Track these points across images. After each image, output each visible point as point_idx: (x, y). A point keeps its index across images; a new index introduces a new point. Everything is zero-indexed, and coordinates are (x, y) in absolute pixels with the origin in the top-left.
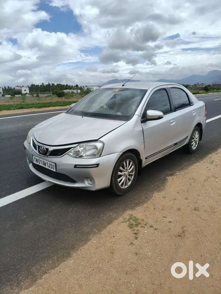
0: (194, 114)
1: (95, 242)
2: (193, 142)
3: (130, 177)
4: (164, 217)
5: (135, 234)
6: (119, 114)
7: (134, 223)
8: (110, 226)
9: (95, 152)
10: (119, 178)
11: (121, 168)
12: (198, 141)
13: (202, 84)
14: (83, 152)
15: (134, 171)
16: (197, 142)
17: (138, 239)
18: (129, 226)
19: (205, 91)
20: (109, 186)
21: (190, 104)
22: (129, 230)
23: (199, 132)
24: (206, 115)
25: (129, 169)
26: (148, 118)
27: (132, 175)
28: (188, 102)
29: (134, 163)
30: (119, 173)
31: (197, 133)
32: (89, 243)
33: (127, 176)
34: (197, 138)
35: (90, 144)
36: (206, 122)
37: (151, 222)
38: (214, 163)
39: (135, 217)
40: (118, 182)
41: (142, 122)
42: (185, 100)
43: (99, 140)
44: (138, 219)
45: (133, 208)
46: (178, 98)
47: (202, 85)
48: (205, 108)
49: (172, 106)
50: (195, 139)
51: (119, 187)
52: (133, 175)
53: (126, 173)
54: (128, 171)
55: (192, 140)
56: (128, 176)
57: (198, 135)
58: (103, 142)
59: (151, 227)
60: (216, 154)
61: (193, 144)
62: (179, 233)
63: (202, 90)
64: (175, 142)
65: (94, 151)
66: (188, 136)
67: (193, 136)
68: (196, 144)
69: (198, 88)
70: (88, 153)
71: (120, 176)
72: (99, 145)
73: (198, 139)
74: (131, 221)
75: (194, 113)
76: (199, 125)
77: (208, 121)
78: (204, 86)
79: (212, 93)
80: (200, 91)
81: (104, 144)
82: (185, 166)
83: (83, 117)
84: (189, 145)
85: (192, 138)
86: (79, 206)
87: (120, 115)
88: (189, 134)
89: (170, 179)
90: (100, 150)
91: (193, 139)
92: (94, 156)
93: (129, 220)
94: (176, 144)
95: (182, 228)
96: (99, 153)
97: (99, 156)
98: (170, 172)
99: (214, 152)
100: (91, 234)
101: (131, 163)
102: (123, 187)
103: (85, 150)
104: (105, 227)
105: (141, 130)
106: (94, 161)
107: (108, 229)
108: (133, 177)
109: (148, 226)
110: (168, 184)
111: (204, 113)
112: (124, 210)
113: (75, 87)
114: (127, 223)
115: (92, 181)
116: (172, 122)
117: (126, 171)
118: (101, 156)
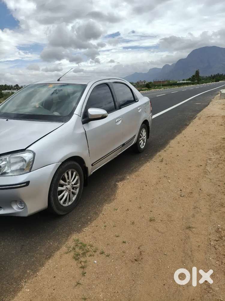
0: (139, 111)
1: (29, 290)
2: (140, 141)
3: (74, 191)
4: (117, 237)
5: (83, 267)
6: (56, 114)
7: (81, 252)
8: (50, 261)
9: (24, 165)
10: (59, 195)
11: (62, 182)
12: (146, 139)
13: (145, 81)
14: (7, 167)
15: (79, 182)
16: (145, 141)
17: (85, 275)
18: (74, 258)
19: (147, 88)
20: (47, 207)
21: (135, 100)
22: (74, 263)
23: (146, 129)
24: (151, 111)
25: (73, 181)
26: (90, 117)
27: (76, 188)
28: (133, 99)
29: (79, 173)
30: (60, 188)
31: (144, 130)
32: (19, 294)
33: (70, 190)
34: (144, 137)
35: (15, 156)
36: (153, 118)
37: (101, 247)
38: (164, 162)
39: (81, 243)
40: (59, 199)
41: (84, 123)
42: (130, 96)
43: (27, 149)
44: (85, 246)
45: (79, 230)
46: (122, 95)
47: (144, 83)
48: (150, 104)
49: (117, 104)
50: (143, 137)
51: (61, 205)
52: (78, 187)
53: (69, 186)
54: (71, 184)
55: (140, 139)
56: (72, 190)
57: (145, 133)
58: (33, 152)
59: (102, 253)
60: (165, 151)
61: (141, 143)
62: (135, 256)
63: (144, 87)
64: (123, 143)
65: (21, 164)
66: (135, 135)
67: (141, 135)
68: (144, 142)
69: (141, 86)
70: (14, 168)
71: (62, 191)
72: (27, 156)
73: (146, 136)
74: (77, 249)
75: (139, 109)
76: (146, 122)
77: (154, 117)
78: (146, 83)
79: (154, 90)
80: (143, 89)
81: (34, 154)
82: (135, 168)
83: (7, 120)
84: (137, 144)
85: (139, 137)
86: (9, 238)
87: (58, 115)
88: (136, 132)
89: (120, 184)
90: (29, 162)
91: (141, 137)
92: (22, 171)
93: (74, 249)
94: (123, 145)
95: (139, 248)
96: (29, 166)
97: (28, 171)
98: (120, 177)
99: (162, 149)
100: (22, 279)
101: (74, 173)
102: (66, 205)
103: (10, 164)
104: (42, 265)
105: (83, 133)
106: (22, 178)
107: (46, 266)
108: (78, 190)
109: (98, 253)
110: (119, 191)
111: (149, 109)
112: (68, 235)
113: (15, 87)
114: (72, 254)
115: (22, 204)
116: (118, 122)
117: (69, 184)
118: (32, 170)
